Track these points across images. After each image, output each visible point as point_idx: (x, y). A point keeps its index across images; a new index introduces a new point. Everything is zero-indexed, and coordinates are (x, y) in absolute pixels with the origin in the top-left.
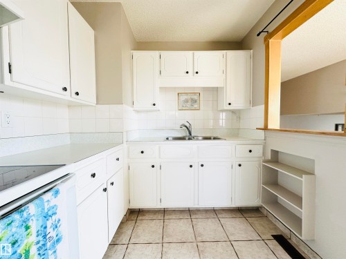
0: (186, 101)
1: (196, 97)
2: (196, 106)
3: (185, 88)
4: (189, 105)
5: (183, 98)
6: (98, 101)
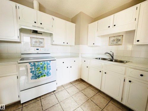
0: (114, 40)
1: (120, 38)
2: (119, 43)
3: (113, 34)
4: (115, 42)
5: (112, 39)
6: (75, 44)
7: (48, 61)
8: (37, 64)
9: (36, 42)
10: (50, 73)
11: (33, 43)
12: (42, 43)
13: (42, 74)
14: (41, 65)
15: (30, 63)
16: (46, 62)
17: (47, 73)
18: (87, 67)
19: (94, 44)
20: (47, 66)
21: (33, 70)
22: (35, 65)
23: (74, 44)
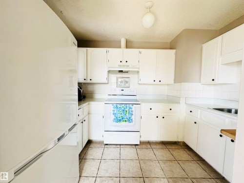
6: (175, 82)
7: (131, 105)
8: (119, 106)
9: (121, 82)
10: (132, 120)
11: (119, 83)
12: (127, 82)
13: (123, 119)
14: (123, 108)
15: (113, 104)
16: (128, 105)
17: (128, 118)
18: (195, 123)
19: (213, 80)
20: (129, 110)
21: (115, 112)
22: (117, 107)
23: (172, 82)
